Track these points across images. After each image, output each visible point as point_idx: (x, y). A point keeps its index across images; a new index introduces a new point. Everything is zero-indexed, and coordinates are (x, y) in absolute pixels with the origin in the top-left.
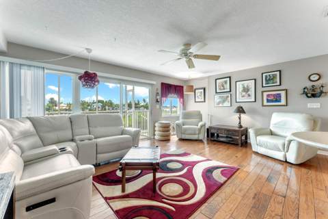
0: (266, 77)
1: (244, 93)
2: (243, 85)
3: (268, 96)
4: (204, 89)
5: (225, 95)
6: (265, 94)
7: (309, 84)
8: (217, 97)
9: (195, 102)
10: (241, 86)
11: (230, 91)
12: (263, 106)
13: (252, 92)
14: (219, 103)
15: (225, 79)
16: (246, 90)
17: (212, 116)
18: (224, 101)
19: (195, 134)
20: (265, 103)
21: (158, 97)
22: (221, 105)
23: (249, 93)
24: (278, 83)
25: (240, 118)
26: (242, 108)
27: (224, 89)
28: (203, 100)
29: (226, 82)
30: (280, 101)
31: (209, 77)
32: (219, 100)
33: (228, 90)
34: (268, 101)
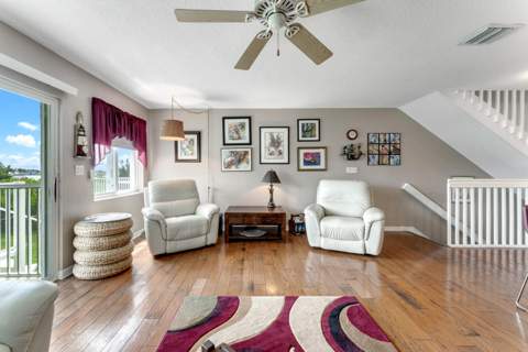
0: (303, 125)
1: (272, 149)
2: (271, 134)
3: (306, 155)
4: (199, 134)
5: (241, 150)
6: (302, 152)
7: (348, 143)
8: (226, 152)
9: (177, 160)
10: (268, 137)
11: (250, 144)
12: (299, 170)
13: (284, 147)
14: (229, 165)
15: (242, 120)
16: (275, 143)
17: (215, 190)
18: (240, 161)
19: (199, 235)
20: (302, 166)
21: (84, 141)
22: (233, 168)
23: (280, 148)
24: (317, 138)
25: (271, 192)
26: (274, 173)
27: (239, 138)
28: (195, 157)
29: (243, 126)
30: (319, 164)
31: (209, 111)
32: (229, 159)
33: (247, 141)
34: (306, 163)
